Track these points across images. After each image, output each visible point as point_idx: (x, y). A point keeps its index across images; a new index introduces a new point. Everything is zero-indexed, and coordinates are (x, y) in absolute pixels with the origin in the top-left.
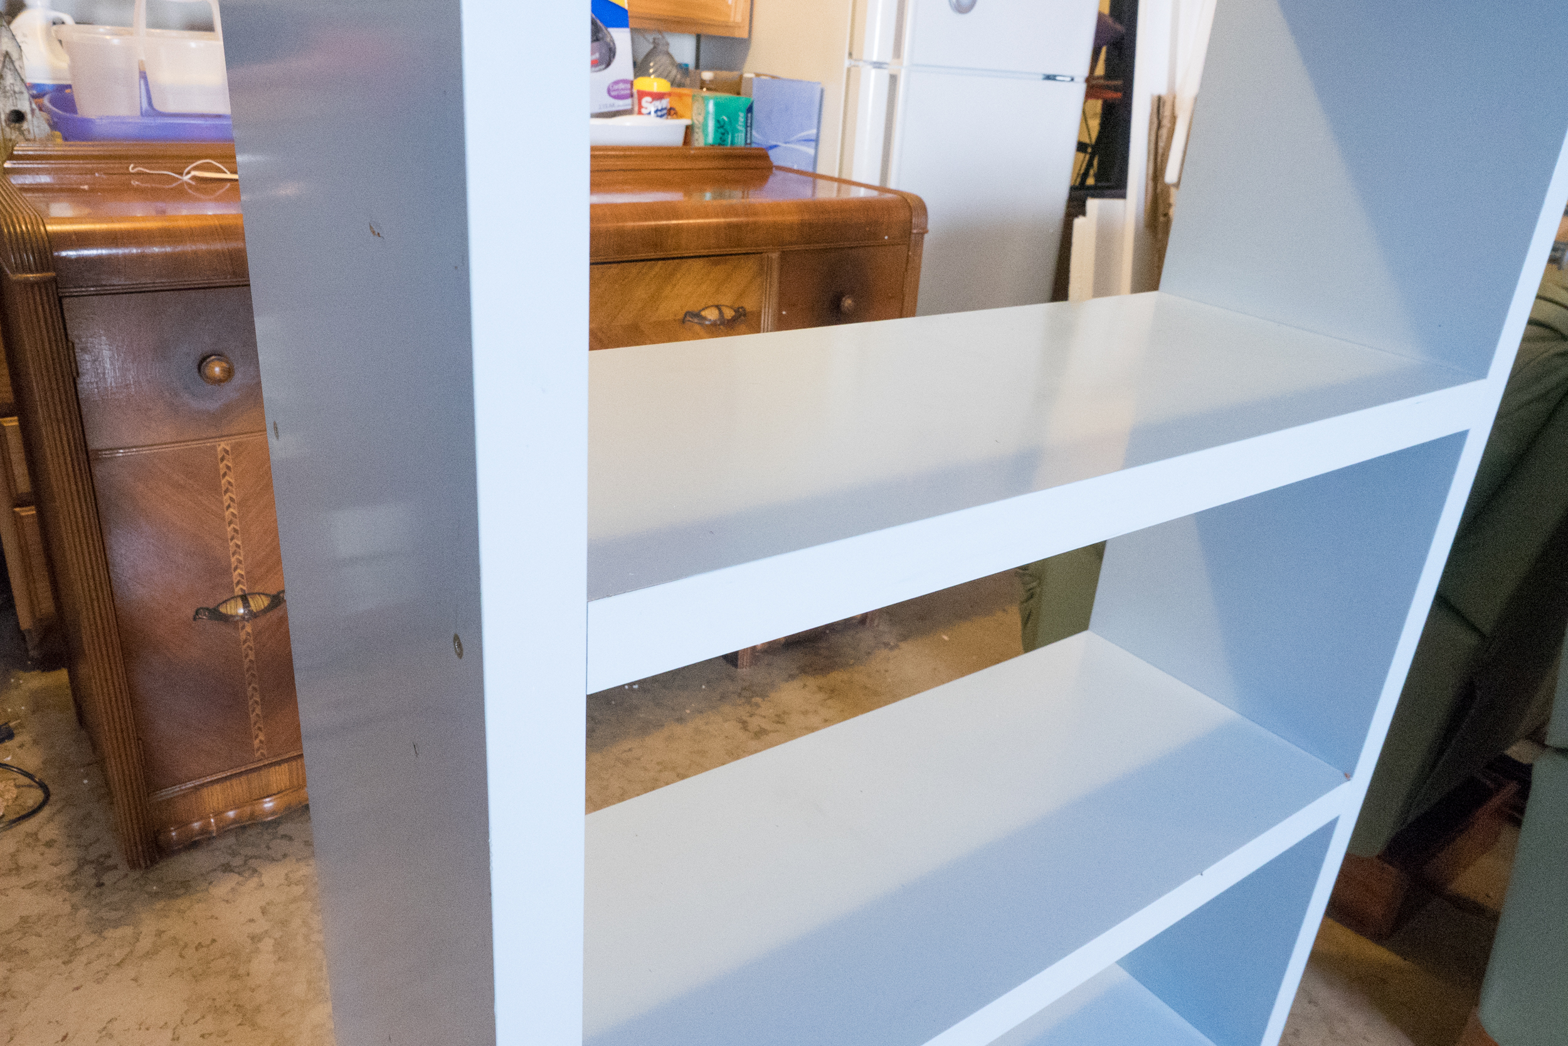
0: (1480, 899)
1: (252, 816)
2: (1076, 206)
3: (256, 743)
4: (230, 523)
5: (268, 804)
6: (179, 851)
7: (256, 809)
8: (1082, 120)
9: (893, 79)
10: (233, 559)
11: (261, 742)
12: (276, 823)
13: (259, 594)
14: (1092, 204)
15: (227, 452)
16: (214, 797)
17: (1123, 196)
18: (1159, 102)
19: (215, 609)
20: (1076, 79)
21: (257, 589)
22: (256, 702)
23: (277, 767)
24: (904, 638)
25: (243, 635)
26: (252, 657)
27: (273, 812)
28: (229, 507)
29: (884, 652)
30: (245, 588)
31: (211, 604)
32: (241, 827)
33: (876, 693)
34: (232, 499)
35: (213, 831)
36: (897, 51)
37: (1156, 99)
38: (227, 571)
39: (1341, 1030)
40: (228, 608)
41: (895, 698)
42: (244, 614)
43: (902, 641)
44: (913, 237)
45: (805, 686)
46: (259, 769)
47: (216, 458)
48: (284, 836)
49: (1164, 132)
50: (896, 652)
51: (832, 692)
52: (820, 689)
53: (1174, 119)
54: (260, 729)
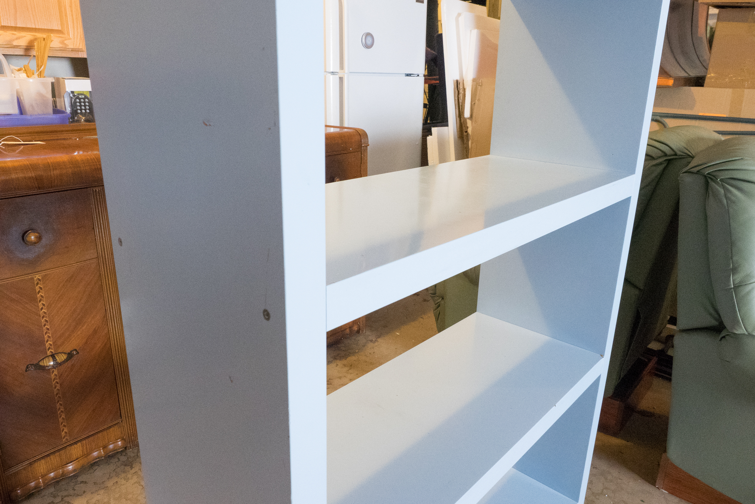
0: (652, 410)
1: (63, 474)
2: (427, 131)
3: (63, 434)
4: (43, 317)
5: (70, 467)
6: (22, 501)
7: (65, 470)
8: (424, 94)
9: (341, 79)
10: (46, 336)
11: (66, 432)
12: (76, 476)
13: (61, 353)
14: (434, 130)
15: (39, 280)
16: (41, 467)
17: (447, 126)
18: (457, 83)
19: (37, 364)
20: (419, 76)
21: (60, 350)
22: (62, 411)
23: (75, 445)
24: (379, 337)
25: (53, 376)
26: (58, 387)
27: (74, 470)
28: (42, 309)
29: (370, 345)
30: (53, 351)
31: (35, 362)
32: (57, 482)
33: (371, 363)
34: (44, 305)
35: (42, 486)
36: (342, 67)
37: (456, 81)
38: (42, 343)
39: (609, 477)
40: (45, 362)
41: (381, 364)
42: (54, 364)
43: (378, 338)
44: (363, 148)
45: (337, 365)
46: (65, 447)
47: (34, 283)
48: (82, 482)
49: (461, 96)
50: (376, 344)
51: (351, 366)
52: (345, 365)
53: (464, 90)
54: (64, 426)
